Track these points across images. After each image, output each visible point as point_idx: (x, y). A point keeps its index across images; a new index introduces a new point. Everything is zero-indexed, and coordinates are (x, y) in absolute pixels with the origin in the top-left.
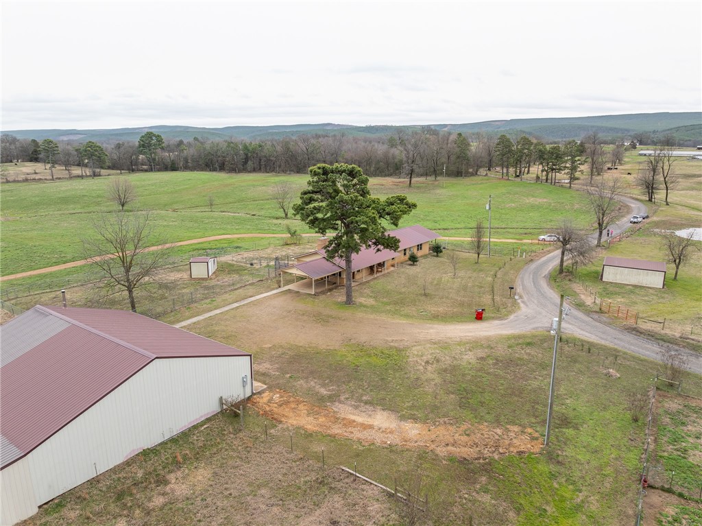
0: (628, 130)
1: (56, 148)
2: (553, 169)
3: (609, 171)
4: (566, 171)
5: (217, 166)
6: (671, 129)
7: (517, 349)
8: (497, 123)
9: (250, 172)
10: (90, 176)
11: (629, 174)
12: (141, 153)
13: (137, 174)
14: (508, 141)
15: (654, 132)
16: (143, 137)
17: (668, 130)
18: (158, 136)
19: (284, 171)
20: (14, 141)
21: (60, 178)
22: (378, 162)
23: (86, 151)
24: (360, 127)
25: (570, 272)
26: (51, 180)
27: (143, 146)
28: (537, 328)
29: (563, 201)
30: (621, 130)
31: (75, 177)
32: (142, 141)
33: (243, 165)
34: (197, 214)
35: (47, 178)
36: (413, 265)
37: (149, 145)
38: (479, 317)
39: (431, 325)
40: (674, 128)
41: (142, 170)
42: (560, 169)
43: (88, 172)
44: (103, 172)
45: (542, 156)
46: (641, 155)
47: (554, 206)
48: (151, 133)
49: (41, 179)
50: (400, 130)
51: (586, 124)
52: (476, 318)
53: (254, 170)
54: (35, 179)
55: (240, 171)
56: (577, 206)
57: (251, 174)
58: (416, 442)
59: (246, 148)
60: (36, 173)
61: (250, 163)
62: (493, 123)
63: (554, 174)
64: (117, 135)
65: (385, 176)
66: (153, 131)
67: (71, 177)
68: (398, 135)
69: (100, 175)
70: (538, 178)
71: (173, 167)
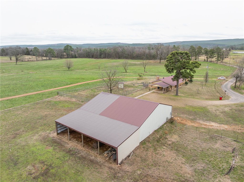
0: (224, 45)
1: (38, 50)
2: (210, 57)
3: (225, 58)
4: (216, 58)
5: (91, 56)
6: (241, 44)
7: (239, 107)
8: (178, 43)
9: (102, 58)
10: (48, 60)
11: (233, 59)
12: (65, 52)
13: (63, 59)
14: (194, 48)
15: (234, 45)
16: (65, 46)
17: (240, 45)
18: (71, 46)
19: (114, 58)
20: (20, 48)
21: (39, 60)
22: (147, 55)
23: (48, 51)
24: (130, 44)
25: (238, 88)
26: (36, 61)
27: (66, 50)
28: (241, 102)
29: (217, 67)
30: (222, 45)
31: (44, 60)
32: (65, 48)
33: (100, 56)
34: (95, 71)
35: (35, 60)
36: (186, 85)
37: (67, 49)
38: (221, 99)
39: (208, 101)
40: (242, 44)
41: (64, 58)
42: (213, 57)
43: (48, 58)
44: (52, 58)
45: (206, 53)
46: (234, 53)
47: (214, 69)
48: (68, 45)
49: (33, 60)
50: (150, 45)
51: (209, 43)
52: (220, 99)
53: (104, 58)
54: (31, 61)
55: (99, 58)
56: (222, 69)
57: (103, 59)
58: (229, 129)
59: (100, 50)
60: (30, 59)
61: (102, 55)
62: (176, 42)
63: (211, 59)
64: (46, 47)
65: (149, 60)
66: (69, 45)
67: (43, 60)
68: (150, 46)
69: (51, 59)
70: (205, 60)
71: (75, 57)
